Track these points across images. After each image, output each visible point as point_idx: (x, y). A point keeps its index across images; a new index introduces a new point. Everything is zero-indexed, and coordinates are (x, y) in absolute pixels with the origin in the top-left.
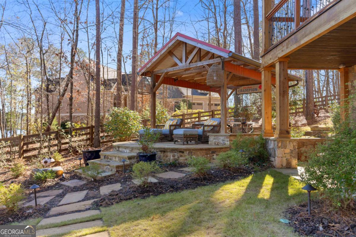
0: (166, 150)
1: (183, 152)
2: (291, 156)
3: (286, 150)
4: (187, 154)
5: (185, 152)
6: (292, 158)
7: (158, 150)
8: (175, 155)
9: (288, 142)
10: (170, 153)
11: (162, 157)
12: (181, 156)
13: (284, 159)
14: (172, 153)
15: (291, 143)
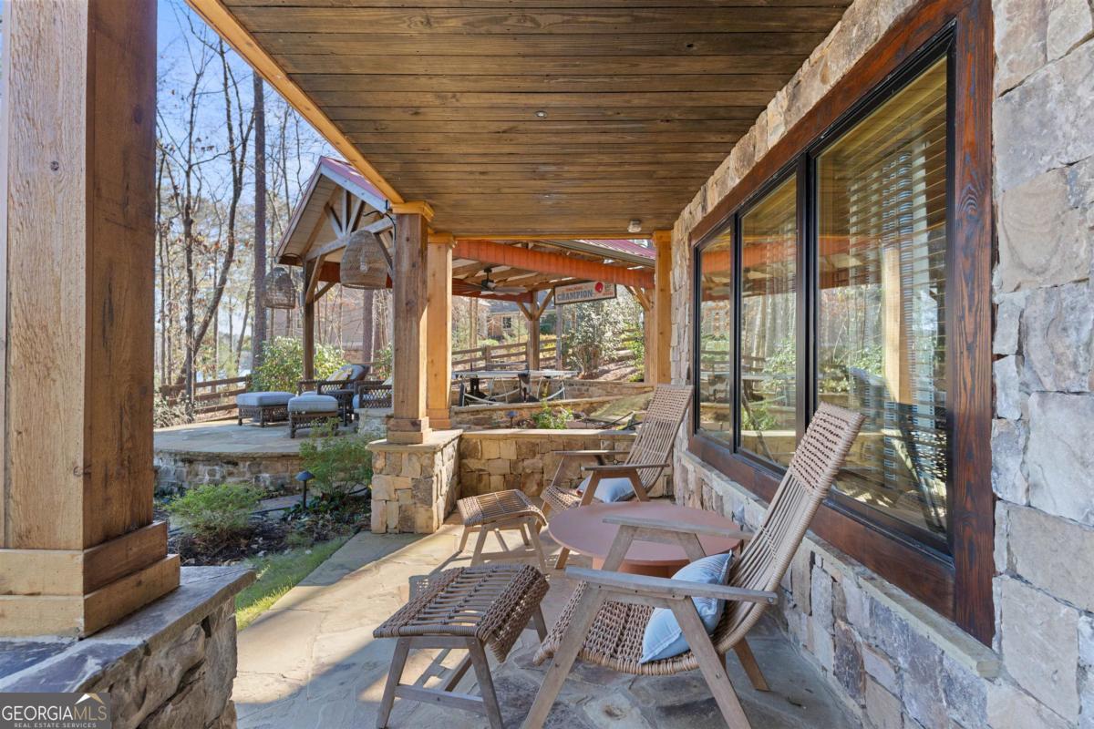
0: (195, 458)
1: (235, 464)
2: (413, 497)
3: (400, 479)
4: (245, 470)
5: (241, 465)
6: (418, 505)
7: (177, 458)
8: (214, 470)
9: (405, 456)
10: (204, 465)
11: (185, 474)
12: (231, 474)
13: (394, 506)
14: (209, 465)
15: (414, 459)
